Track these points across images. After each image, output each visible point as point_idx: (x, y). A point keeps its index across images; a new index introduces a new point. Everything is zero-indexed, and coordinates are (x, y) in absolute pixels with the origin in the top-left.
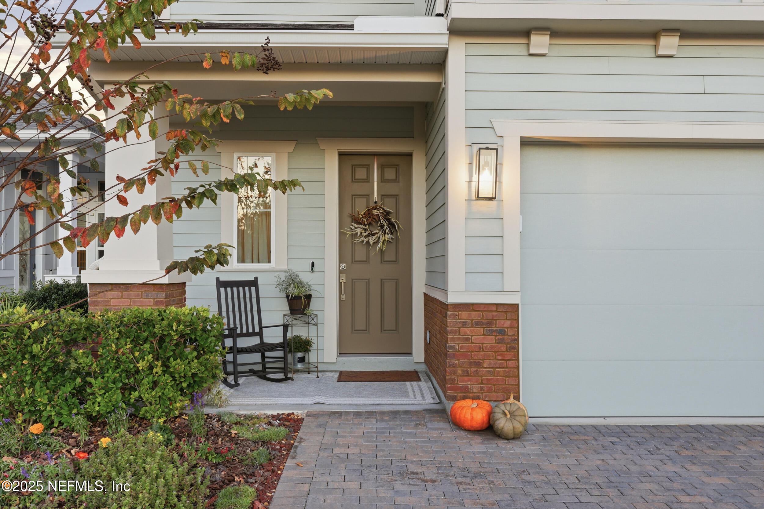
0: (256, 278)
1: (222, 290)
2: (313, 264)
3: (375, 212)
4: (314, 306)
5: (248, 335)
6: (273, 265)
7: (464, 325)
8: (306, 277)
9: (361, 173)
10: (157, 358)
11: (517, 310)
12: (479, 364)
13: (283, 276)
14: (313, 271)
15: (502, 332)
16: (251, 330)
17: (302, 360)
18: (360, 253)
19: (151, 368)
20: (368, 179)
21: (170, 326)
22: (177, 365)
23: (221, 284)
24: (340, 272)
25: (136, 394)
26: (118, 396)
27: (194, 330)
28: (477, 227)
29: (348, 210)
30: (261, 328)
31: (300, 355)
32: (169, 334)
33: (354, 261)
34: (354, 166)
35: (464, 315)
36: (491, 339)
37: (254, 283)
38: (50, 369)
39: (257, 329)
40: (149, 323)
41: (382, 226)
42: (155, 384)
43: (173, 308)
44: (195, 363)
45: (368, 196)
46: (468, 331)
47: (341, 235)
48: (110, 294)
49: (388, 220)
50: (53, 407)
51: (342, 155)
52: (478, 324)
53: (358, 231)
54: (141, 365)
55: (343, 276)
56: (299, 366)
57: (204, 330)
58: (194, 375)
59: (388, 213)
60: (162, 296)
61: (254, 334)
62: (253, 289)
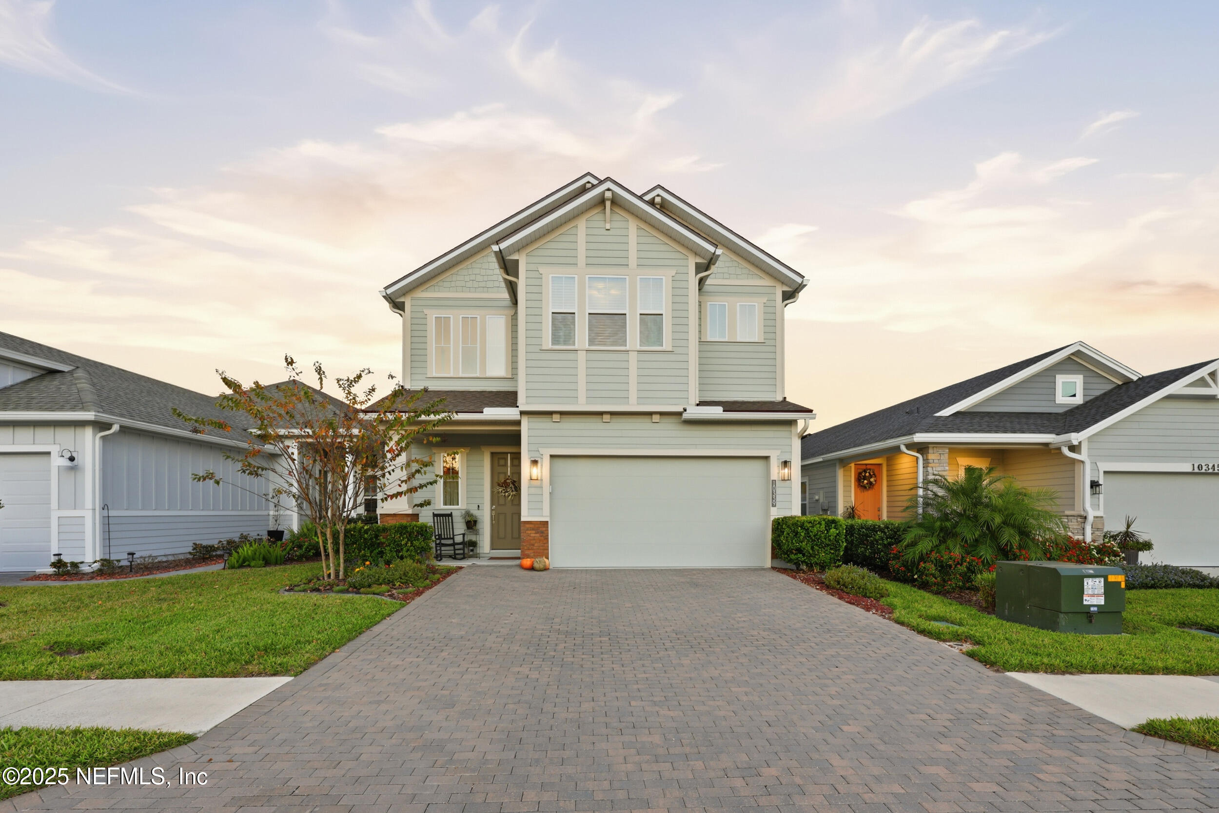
0: (451, 513)
1: (435, 518)
2: (479, 506)
3: (508, 481)
4: (479, 526)
5: (447, 539)
6: (459, 507)
7: (528, 530)
8: (475, 512)
9: (502, 462)
10: (408, 540)
11: (548, 524)
12: (533, 545)
13: (463, 512)
14: (478, 509)
15: (542, 532)
16: (449, 537)
17: (472, 550)
18: (502, 501)
19: (406, 544)
20: (506, 465)
21: (413, 528)
22: (416, 543)
23: (435, 515)
24: (492, 510)
25: (401, 554)
26: (395, 554)
27: (422, 530)
28: (533, 490)
29: (496, 480)
30: (453, 535)
31: (471, 548)
32: (413, 532)
33: (499, 505)
34: (499, 459)
35: (528, 526)
36: (538, 535)
37: (450, 515)
38: (370, 544)
39: (452, 536)
40: (406, 527)
41: (511, 488)
42: (408, 550)
43: (414, 522)
44: (423, 543)
45: (506, 473)
46: (529, 532)
47: (492, 492)
48: (388, 518)
49: (514, 485)
50: (372, 557)
51: (492, 454)
52: (533, 529)
53: (500, 490)
54: (403, 543)
55: (494, 512)
56: (471, 553)
57: (426, 530)
58: (422, 547)
59: (515, 481)
60: (409, 519)
61: (450, 538)
62: (450, 518)
